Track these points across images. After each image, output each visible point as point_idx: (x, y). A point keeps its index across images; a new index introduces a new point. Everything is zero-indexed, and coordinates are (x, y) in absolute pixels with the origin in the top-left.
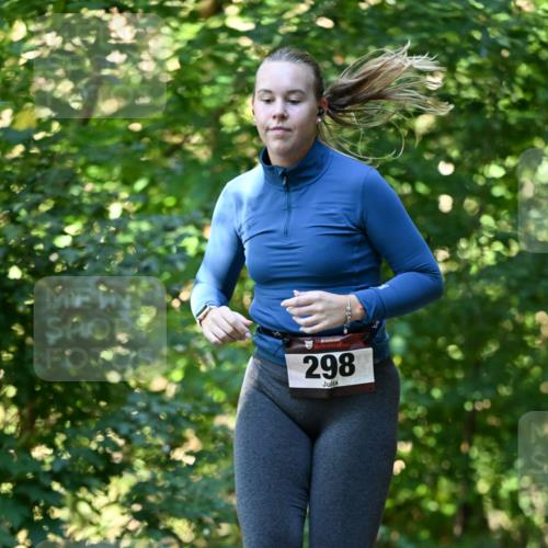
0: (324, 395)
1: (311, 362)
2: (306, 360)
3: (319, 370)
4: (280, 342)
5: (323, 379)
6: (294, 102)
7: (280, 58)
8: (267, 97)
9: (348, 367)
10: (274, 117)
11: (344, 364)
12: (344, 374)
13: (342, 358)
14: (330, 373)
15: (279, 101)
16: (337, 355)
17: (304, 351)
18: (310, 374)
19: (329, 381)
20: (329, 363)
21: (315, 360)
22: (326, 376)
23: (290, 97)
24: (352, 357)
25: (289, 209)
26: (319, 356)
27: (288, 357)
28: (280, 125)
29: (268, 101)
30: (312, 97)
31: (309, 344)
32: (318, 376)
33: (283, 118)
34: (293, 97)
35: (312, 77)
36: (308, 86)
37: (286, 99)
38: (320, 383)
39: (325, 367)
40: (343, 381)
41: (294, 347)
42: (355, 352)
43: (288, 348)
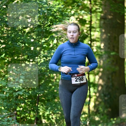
0: (79, 85)
1: (76, 79)
2: (75, 78)
3: (78, 80)
4: (70, 76)
5: (79, 82)
7: (72, 25)
8: (70, 32)
10: (71, 36)
11: (82, 79)
12: (82, 81)
14: (80, 80)
16: (81, 77)
17: (75, 77)
18: (76, 81)
20: (80, 78)
21: (77, 78)
22: (79, 81)
23: (74, 32)
25: (74, 51)
26: (78, 77)
27: (72, 78)
28: (72, 37)
29: (70, 33)
31: (76, 75)
33: (73, 36)
35: (78, 28)
36: (77, 30)
37: (73, 32)
38: (78, 82)
39: (79, 79)
40: (82, 82)
41: (73, 76)
42: (83, 76)
43: (72, 77)
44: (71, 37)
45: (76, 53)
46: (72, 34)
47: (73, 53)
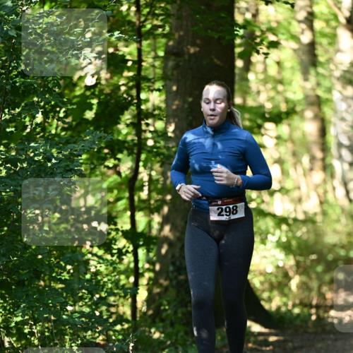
2: (218, 209)
3: (224, 213)
4: (206, 202)
5: (225, 216)
6: (218, 104)
8: (207, 101)
9: (235, 211)
10: (211, 110)
11: (234, 210)
12: (233, 214)
13: (233, 207)
15: (212, 103)
16: (231, 206)
17: (218, 205)
19: (228, 217)
20: (228, 210)
21: (222, 209)
22: (227, 215)
23: (217, 102)
24: (237, 207)
26: (224, 207)
27: (210, 208)
28: (213, 113)
29: (208, 103)
30: (226, 101)
31: (220, 202)
32: (223, 215)
33: (214, 110)
36: (224, 97)
37: (215, 102)
38: (224, 218)
39: (226, 211)
40: (233, 217)
41: (213, 203)
42: (238, 205)
43: (210, 204)
44: (211, 113)
46: (212, 106)
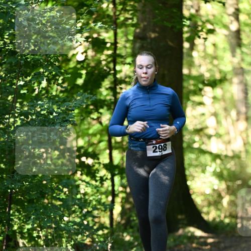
0: (159, 158)
3: (158, 150)
4: (144, 143)
6: (149, 68)
10: (143, 73)
11: (164, 147)
12: (164, 150)
13: (164, 145)
15: (145, 68)
16: (162, 144)
17: (153, 144)
19: (160, 153)
20: (160, 147)
21: (156, 147)
22: (160, 151)
24: (166, 145)
25: (150, 99)
29: (141, 68)
30: (154, 66)
31: (154, 142)
32: (157, 152)
33: (146, 73)
34: (149, 67)
36: (152, 63)
37: (147, 67)
41: (149, 143)
45: (153, 102)
46: (144, 70)
47: (147, 103)
